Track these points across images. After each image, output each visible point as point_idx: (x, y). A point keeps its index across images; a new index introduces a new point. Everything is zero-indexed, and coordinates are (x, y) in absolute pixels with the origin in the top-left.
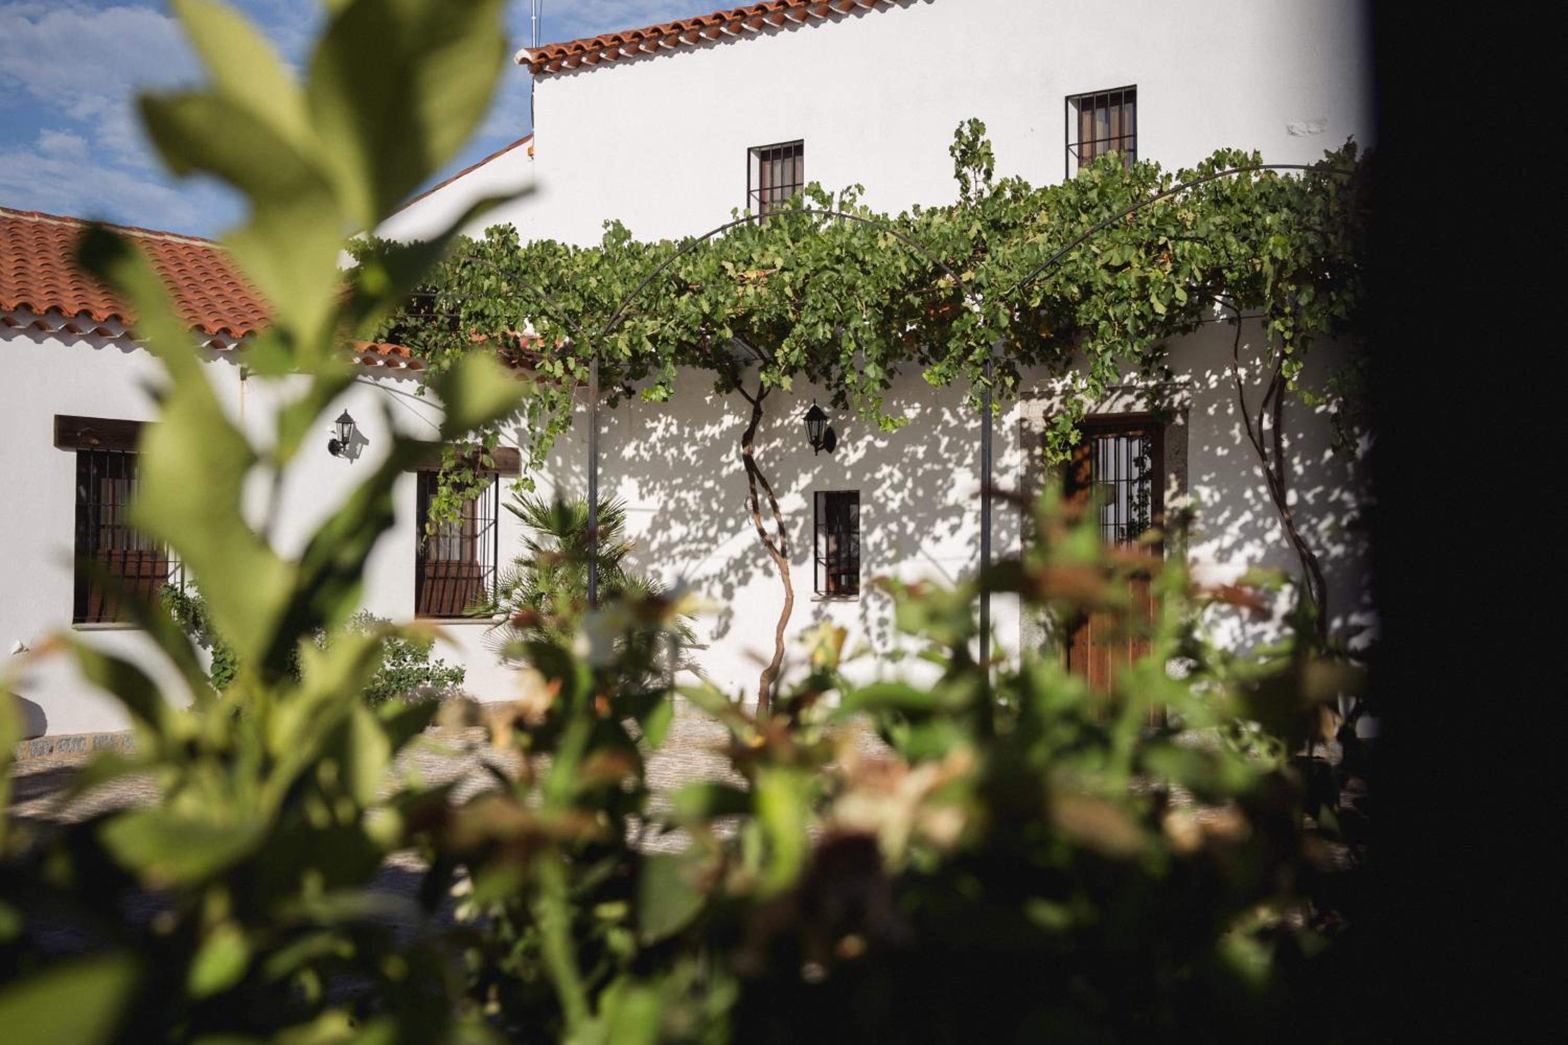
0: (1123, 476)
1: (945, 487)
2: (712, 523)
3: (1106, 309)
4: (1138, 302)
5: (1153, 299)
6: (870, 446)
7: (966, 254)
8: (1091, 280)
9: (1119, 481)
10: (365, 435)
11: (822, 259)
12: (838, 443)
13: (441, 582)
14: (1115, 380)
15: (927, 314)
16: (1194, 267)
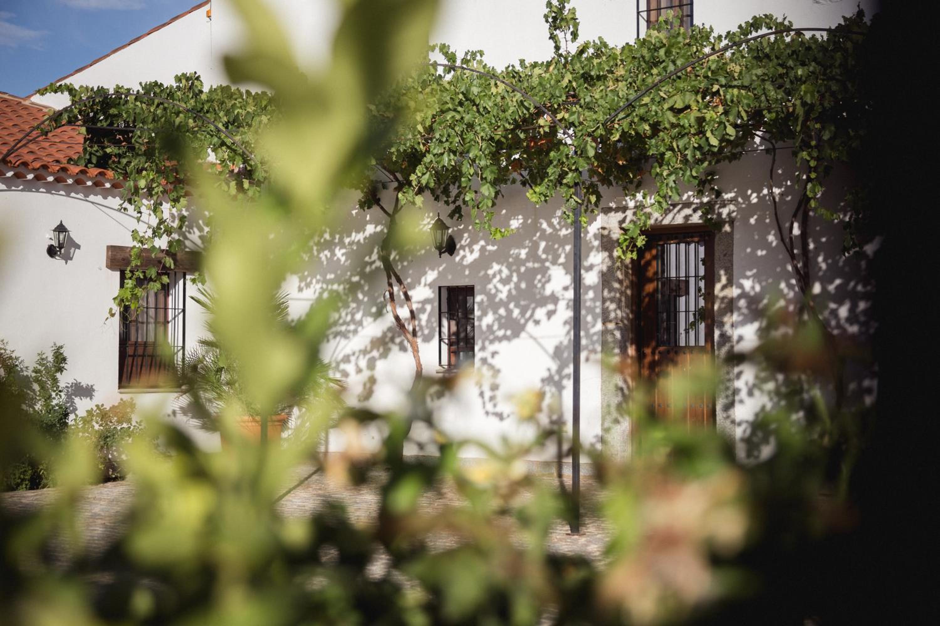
0: (692, 273)
1: (543, 280)
2: (358, 309)
3: (671, 142)
4: (697, 137)
5: (709, 134)
6: (483, 249)
7: (560, 99)
8: (660, 120)
9: (689, 277)
10: (77, 242)
11: (447, 103)
12: (458, 247)
13: (140, 359)
14: (676, 198)
15: (528, 146)
16: (741, 109)
